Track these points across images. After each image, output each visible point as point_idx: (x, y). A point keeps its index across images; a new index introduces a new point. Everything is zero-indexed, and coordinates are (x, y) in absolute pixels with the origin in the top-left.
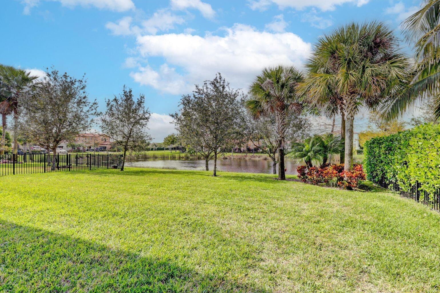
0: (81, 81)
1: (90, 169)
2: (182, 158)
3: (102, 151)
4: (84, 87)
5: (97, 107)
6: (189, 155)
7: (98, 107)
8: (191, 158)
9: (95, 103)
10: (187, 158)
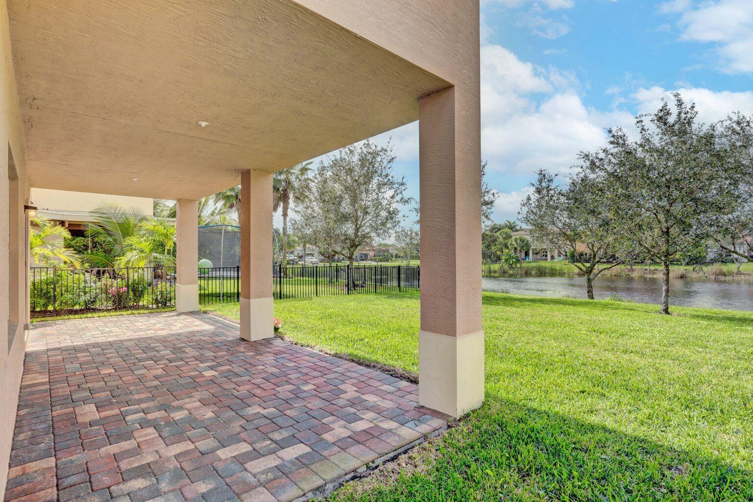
0: (385, 151)
1: (376, 292)
2: (493, 272)
3: (363, 260)
4: (393, 159)
5: (404, 190)
6: (506, 267)
7: (406, 190)
8: (511, 272)
9: (402, 184)
10: (504, 273)
